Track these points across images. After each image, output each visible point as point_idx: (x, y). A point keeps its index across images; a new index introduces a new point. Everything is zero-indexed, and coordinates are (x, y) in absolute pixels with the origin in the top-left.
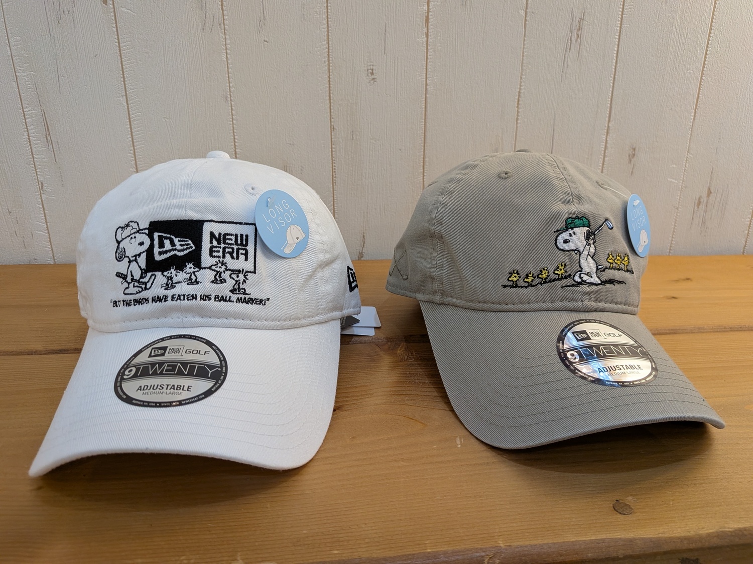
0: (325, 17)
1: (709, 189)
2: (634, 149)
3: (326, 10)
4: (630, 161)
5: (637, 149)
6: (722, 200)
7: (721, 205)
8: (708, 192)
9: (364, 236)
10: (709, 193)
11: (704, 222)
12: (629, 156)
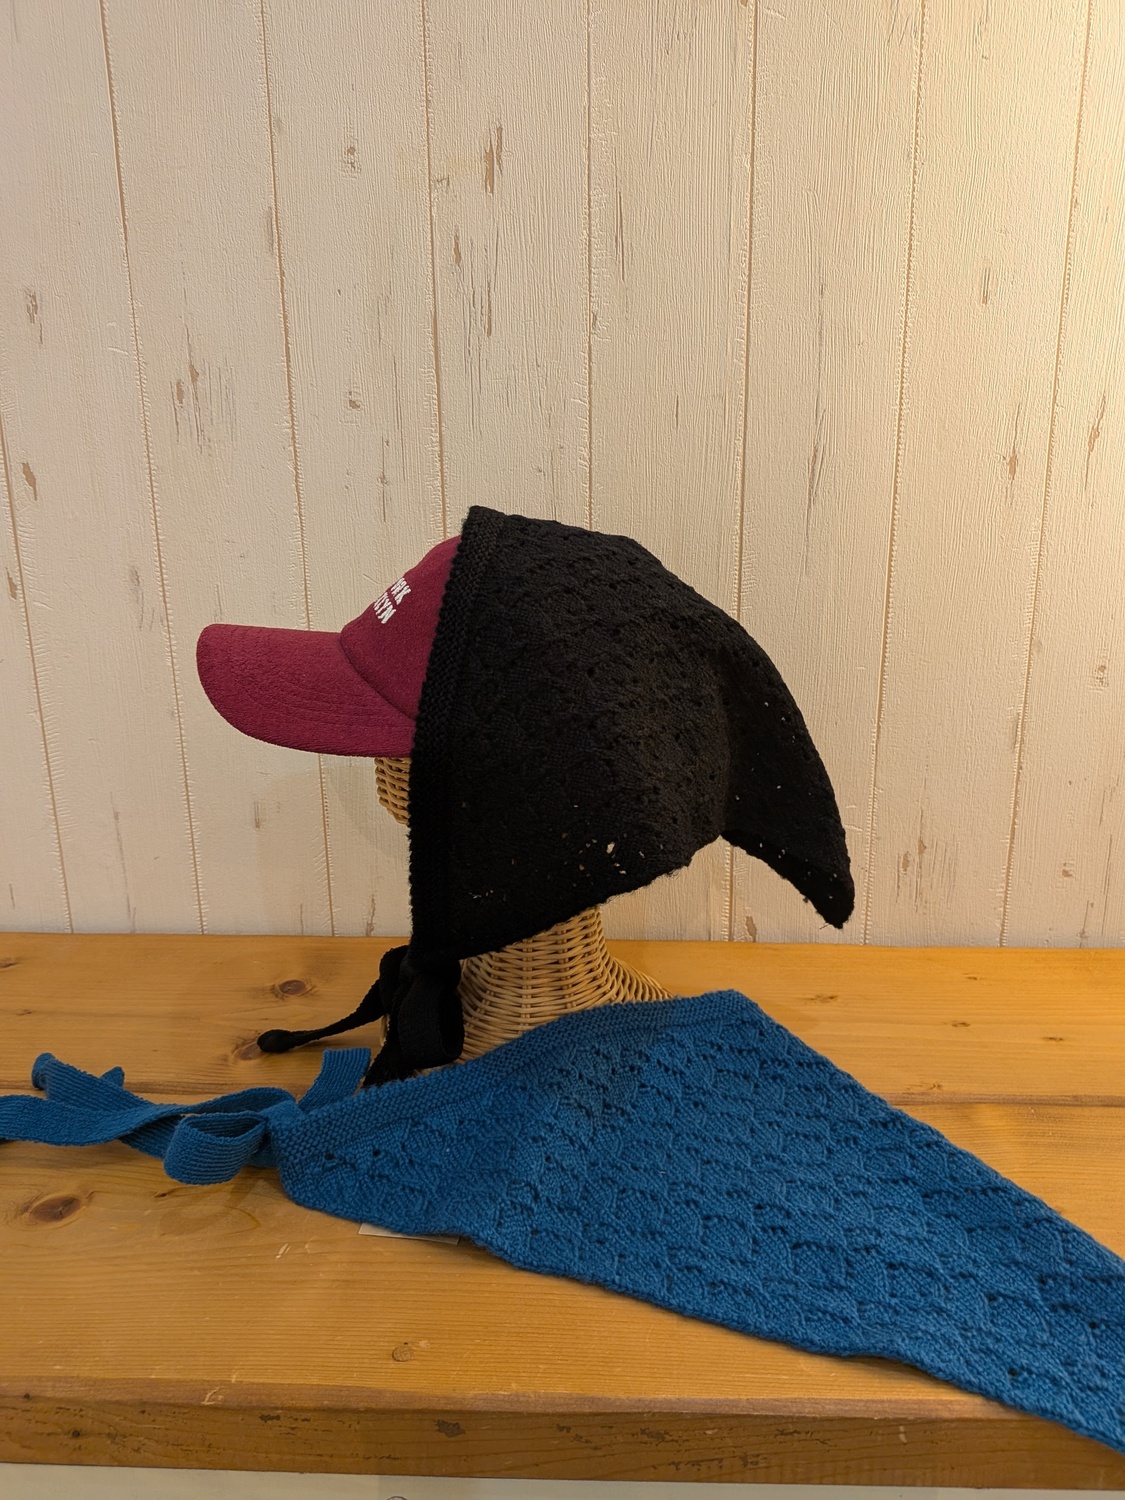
0: (303, 608)
1: (921, 842)
3: (304, 600)
6: (947, 858)
7: (946, 866)
8: (920, 846)
9: (373, 900)
10: (922, 848)
11: (919, 893)
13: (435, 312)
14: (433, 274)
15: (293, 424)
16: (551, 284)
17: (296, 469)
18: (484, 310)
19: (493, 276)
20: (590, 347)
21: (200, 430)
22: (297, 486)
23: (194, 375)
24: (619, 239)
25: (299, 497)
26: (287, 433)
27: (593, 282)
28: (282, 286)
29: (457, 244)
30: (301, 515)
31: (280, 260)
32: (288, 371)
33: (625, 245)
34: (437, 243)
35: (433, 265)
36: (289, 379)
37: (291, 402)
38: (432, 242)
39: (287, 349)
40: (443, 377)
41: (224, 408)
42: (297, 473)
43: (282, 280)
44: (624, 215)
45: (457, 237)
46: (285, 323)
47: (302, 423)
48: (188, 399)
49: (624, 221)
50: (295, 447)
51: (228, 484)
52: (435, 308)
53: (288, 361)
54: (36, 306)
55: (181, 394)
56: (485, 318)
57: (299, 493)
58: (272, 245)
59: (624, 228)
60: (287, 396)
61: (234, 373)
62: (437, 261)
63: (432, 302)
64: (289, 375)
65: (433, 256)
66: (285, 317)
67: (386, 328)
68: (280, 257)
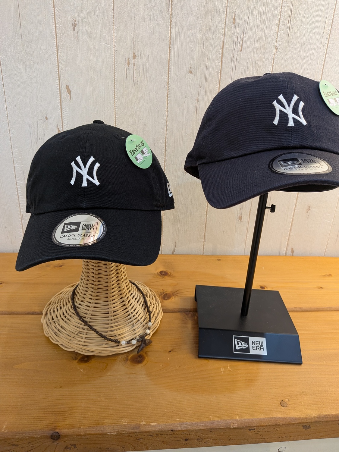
0: (164, 144)
2: (310, 207)
3: (165, 142)
4: (307, 212)
5: (311, 207)
9: (176, 242)
12: (307, 209)
13: (224, 41)
14: (225, 27)
15: (169, 78)
16: (264, 35)
17: (168, 94)
18: (240, 42)
19: (245, 30)
20: (274, 59)
21: (135, 78)
22: (167, 101)
23: (135, 56)
24: (289, 21)
25: (167, 105)
26: (166, 81)
27: (278, 36)
28: (171, 26)
29: (235, 17)
30: (167, 111)
31: (171, 16)
32: (169, 58)
33: (291, 24)
34: (228, 16)
35: (225, 24)
36: (169, 61)
37: (169, 70)
38: (226, 15)
39: (170, 50)
40: (223, 65)
41: (144, 70)
42: (168, 96)
43: (171, 24)
44: (292, 12)
45: (235, 14)
46: (170, 40)
47: (172, 77)
48: (131, 65)
49: (292, 15)
50: (168, 86)
51: (143, 98)
52: (224, 40)
53: (170, 54)
54: (76, 24)
55: (129, 63)
56: (241, 45)
57: (167, 103)
58: (169, 10)
59: (292, 17)
60: (168, 67)
61: (149, 57)
62: (227, 22)
63: (223, 37)
64: (169, 59)
65: (226, 20)
66: (170, 38)
67: (206, 45)
68: (171, 15)
